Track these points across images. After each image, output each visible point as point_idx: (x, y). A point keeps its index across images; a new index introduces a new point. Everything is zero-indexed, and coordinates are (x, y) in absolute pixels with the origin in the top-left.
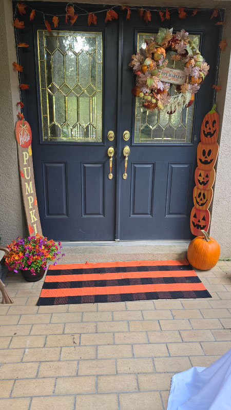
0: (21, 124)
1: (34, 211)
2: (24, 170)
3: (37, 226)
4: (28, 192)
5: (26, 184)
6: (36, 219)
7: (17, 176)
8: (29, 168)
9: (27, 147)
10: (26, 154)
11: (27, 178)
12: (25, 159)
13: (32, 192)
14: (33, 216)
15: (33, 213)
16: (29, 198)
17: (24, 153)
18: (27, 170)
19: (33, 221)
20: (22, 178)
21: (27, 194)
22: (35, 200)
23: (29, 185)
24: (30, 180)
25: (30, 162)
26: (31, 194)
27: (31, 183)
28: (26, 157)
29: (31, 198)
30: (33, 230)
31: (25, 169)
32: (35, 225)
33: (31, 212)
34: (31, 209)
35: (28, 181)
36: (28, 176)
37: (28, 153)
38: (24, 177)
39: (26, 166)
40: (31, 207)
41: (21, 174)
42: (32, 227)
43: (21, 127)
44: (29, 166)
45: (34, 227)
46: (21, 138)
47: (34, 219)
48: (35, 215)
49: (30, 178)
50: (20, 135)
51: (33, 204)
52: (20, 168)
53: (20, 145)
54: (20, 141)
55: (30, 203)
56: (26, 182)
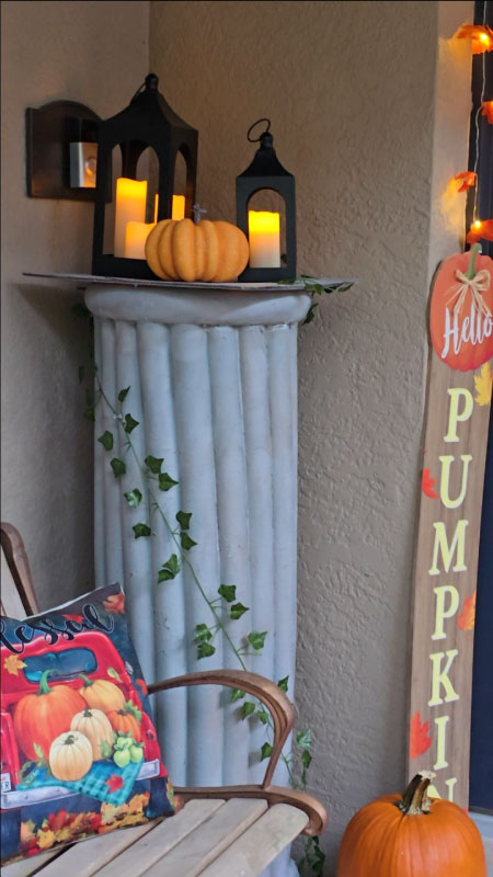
0: (464, 271)
1: (452, 654)
2: (440, 465)
3: (450, 728)
4: (440, 565)
5: (440, 527)
6: (452, 696)
7: (410, 488)
8: (466, 459)
9: (474, 366)
10: (462, 399)
11: (449, 504)
12: (454, 418)
13: (461, 567)
14: (440, 678)
15: (443, 662)
16: (440, 592)
17: (455, 393)
18: (456, 468)
19: (435, 701)
20: (424, 498)
21: (434, 571)
22: (464, 603)
23: (450, 534)
24: (461, 513)
25: (474, 434)
26: (455, 579)
27: (462, 525)
28: (461, 411)
29: (448, 596)
30: (428, 743)
31: (446, 460)
32: (442, 723)
33: (436, 658)
34: (440, 646)
35: (450, 518)
36: (453, 496)
37: (474, 393)
38: (436, 496)
39: (451, 449)
40: (439, 634)
41: (423, 482)
42: (426, 725)
43: (460, 281)
44: (467, 453)
45: (434, 728)
46: (452, 328)
47: (443, 694)
48: (452, 677)
49: (463, 506)
50: (452, 314)
51: (453, 625)
52: (421, 454)
53: (443, 357)
54: (443, 340)
55: (441, 615)
56: (441, 520)
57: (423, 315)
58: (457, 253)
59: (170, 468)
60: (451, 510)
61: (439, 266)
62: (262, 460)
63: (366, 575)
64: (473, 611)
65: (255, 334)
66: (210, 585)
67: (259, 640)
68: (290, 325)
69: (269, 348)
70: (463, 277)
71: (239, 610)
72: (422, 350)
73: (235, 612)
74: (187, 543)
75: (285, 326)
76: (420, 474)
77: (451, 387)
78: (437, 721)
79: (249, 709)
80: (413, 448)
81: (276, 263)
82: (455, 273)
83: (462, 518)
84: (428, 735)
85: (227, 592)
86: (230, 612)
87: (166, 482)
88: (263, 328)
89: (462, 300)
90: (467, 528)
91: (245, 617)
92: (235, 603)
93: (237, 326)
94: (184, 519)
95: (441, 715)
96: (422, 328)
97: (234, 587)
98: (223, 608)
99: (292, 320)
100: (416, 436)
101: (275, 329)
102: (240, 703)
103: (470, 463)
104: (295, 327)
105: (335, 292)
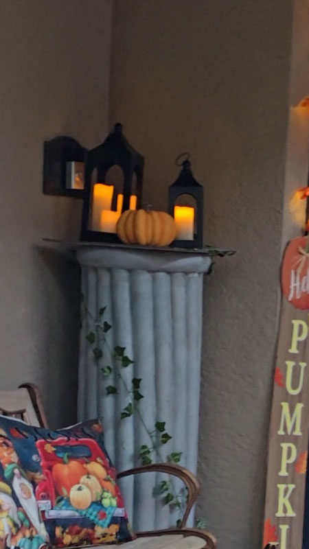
0: (304, 248)
1: (291, 487)
2: (286, 366)
3: (290, 532)
4: (285, 429)
5: (285, 406)
6: (291, 513)
7: (267, 379)
8: (303, 365)
10: (301, 327)
11: (291, 392)
12: (295, 338)
13: (298, 432)
14: (283, 501)
15: (286, 490)
16: (285, 446)
17: (296, 323)
18: (296, 370)
19: (280, 514)
20: (276, 387)
21: (281, 432)
22: (300, 455)
23: (292, 410)
24: (299, 398)
26: (294, 439)
27: (299, 406)
28: (300, 334)
29: (290, 449)
30: (275, 539)
31: (290, 364)
32: (284, 528)
33: (282, 487)
34: (284, 480)
35: (292, 401)
36: (294, 386)
37: (308, 325)
38: (283, 385)
39: (293, 357)
40: (283, 472)
41: (275, 376)
42: (274, 527)
43: (301, 254)
44: (303, 361)
45: (279, 531)
46: (295, 282)
47: (285, 511)
48: (291, 501)
49: (300, 394)
50: (296, 274)
51: (292, 468)
52: (275, 358)
53: (290, 299)
54: (289, 289)
55: (285, 461)
56: (286, 401)
57: (277, 273)
58: (299, 237)
59: (129, 353)
60: (293, 396)
61: (288, 244)
62: (181, 351)
63: (240, 435)
64: (305, 462)
65: (179, 277)
66: (149, 422)
67: (177, 457)
68: (199, 273)
69: (187, 286)
70: (303, 251)
71: (167, 437)
72: (277, 294)
73: (164, 439)
74: (138, 396)
75: (196, 275)
76: (274, 371)
77: (295, 319)
78: (281, 526)
79: (170, 498)
80: (270, 355)
81: (191, 238)
82: (297, 248)
83: (300, 402)
84: (275, 534)
85: (160, 426)
86: (161, 439)
87: (126, 362)
88: (184, 274)
89: (302, 265)
90: (303, 408)
91: (170, 441)
92: (164, 433)
93: (170, 273)
94: (136, 382)
95: (284, 524)
96: (277, 281)
97: (164, 423)
98: (157, 437)
99: (200, 271)
100: (272, 348)
101: (191, 275)
102: (165, 494)
103: (306, 368)
104: (202, 275)
105: (226, 256)
